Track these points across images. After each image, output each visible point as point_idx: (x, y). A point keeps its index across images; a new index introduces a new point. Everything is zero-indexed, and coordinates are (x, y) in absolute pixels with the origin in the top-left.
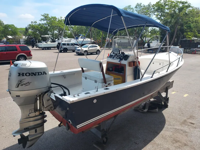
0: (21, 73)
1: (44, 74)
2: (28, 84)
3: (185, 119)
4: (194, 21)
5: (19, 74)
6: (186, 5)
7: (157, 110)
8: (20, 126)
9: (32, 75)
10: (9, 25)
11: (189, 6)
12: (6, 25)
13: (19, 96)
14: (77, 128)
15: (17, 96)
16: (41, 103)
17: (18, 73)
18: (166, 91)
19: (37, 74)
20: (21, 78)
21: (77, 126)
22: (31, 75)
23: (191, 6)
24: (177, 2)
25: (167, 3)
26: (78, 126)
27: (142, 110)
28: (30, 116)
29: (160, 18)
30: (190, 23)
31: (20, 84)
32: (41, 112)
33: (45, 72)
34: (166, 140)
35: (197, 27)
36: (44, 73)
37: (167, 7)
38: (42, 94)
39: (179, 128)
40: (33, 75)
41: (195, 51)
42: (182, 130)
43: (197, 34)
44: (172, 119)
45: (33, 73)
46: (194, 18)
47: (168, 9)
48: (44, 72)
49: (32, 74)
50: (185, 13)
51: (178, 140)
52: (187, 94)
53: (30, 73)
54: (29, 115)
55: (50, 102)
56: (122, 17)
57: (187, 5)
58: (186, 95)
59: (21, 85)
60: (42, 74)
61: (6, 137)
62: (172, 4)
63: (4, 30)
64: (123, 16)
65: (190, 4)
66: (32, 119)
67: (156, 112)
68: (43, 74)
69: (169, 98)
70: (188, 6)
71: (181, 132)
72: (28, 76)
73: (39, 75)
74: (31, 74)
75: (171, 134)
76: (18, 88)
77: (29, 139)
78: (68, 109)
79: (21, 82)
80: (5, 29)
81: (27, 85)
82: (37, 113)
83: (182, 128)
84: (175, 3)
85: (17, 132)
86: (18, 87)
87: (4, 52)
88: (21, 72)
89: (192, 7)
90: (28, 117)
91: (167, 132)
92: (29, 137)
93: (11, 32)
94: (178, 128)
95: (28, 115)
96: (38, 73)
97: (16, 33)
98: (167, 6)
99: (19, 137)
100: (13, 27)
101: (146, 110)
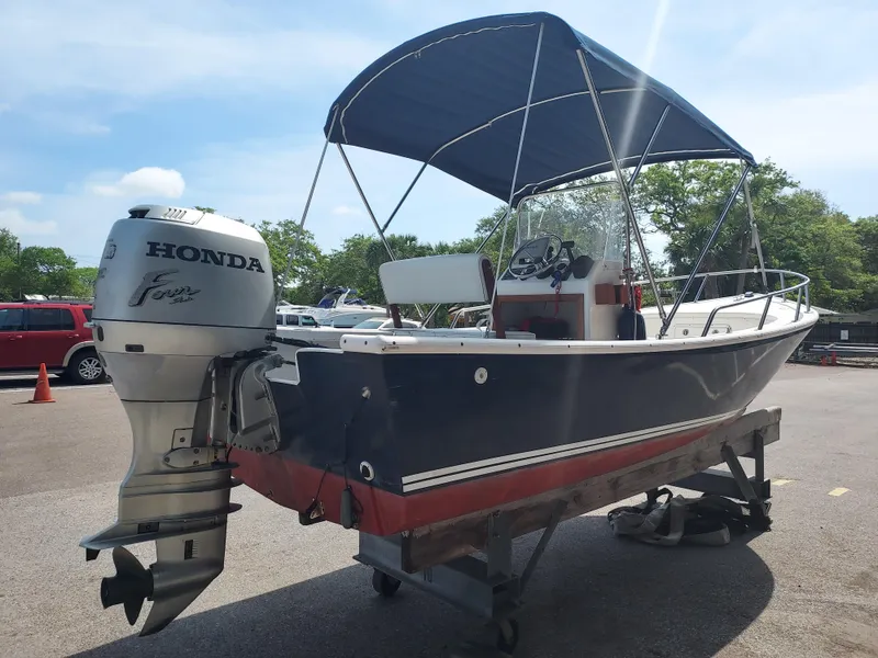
0: (159, 244)
1: (255, 268)
2: (185, 297)
3: (865, 568)
4: (809, 235)
5: (153, 249)
6: (769, 177)
7: (725, 534)
8: (123, 509)
9: (205, 261)
10: (42, 251)
11: (782, 181)
12: (27, 250)
13: (140, 348)
14: (406, 489)
15: (130, 348)
16: (224, 409)
17: (149, 243)
18: (757, 453)
19: (227, 260)
20: (162, 263)
21: (405, 480)
22: (202, 257)
23: (789, 181)
24: (731, 168)
25: (691, 171)
26: (413, 482)
27: (657, 536)
28: (170, 463)
29: (672, 223)
30: (795, 243)
31: (154, 291)
32: (221, 455)
33: (257, 260)
34: (798, 643)
35: (824, 259)
36: (252, 265)
37: (694, 185)
38: (236, 358)
39: (848, 599)
40: (209, 258)
41: (830, 354)
42: (861, 608)
43: (828, 287)
44: (804, 568)
45: (211, 253)
46: (805, 226)
47: (698, 194)
48: (253, 260)
49: (206, 257)
50: (771, 200)
51: (857, 642)
52: (843, 486)
53: (199, 248)
54: (167, 460)
55: (270, 408)
56: (578, 51)
57: (771, 176)
58: (838, 492)
59: (155, 295)
60: (248, 265)
61: (15, 635)
62: (713, 174)
63: (18, 269)
64: (583, 51)
65: (785, 173)
66: (177, 480)
67: (721, 545)
68: (250, 269)
69: (769, 481)
70: (777, 181)
71: (860, 614)
72: (187, 259)
73: (232, 264)
74: (202, 254)
75: (816, 620)
76: (139, 307)
77: (157, 586)
78: (366, 393)
79: (155, 281)
80: (23, 264)
81: (181, 300)
82: (204, 458)
83: (861, 601)
84: (722, 169)
85: (105, 538)
86: (140, 303)
87: (19, 330)
88: (162, 240)
89: (792, 185)
90: (164, 467)
91: (795, 615)
92: (156, 576)
93: (45, 278)
94: (839, 599)
95: (161, 459)
96: (232, 257)
97: (68, 283)
98: (694, 181)
99: (106, 566)
100: (57, 258)
101: (674, 537)
